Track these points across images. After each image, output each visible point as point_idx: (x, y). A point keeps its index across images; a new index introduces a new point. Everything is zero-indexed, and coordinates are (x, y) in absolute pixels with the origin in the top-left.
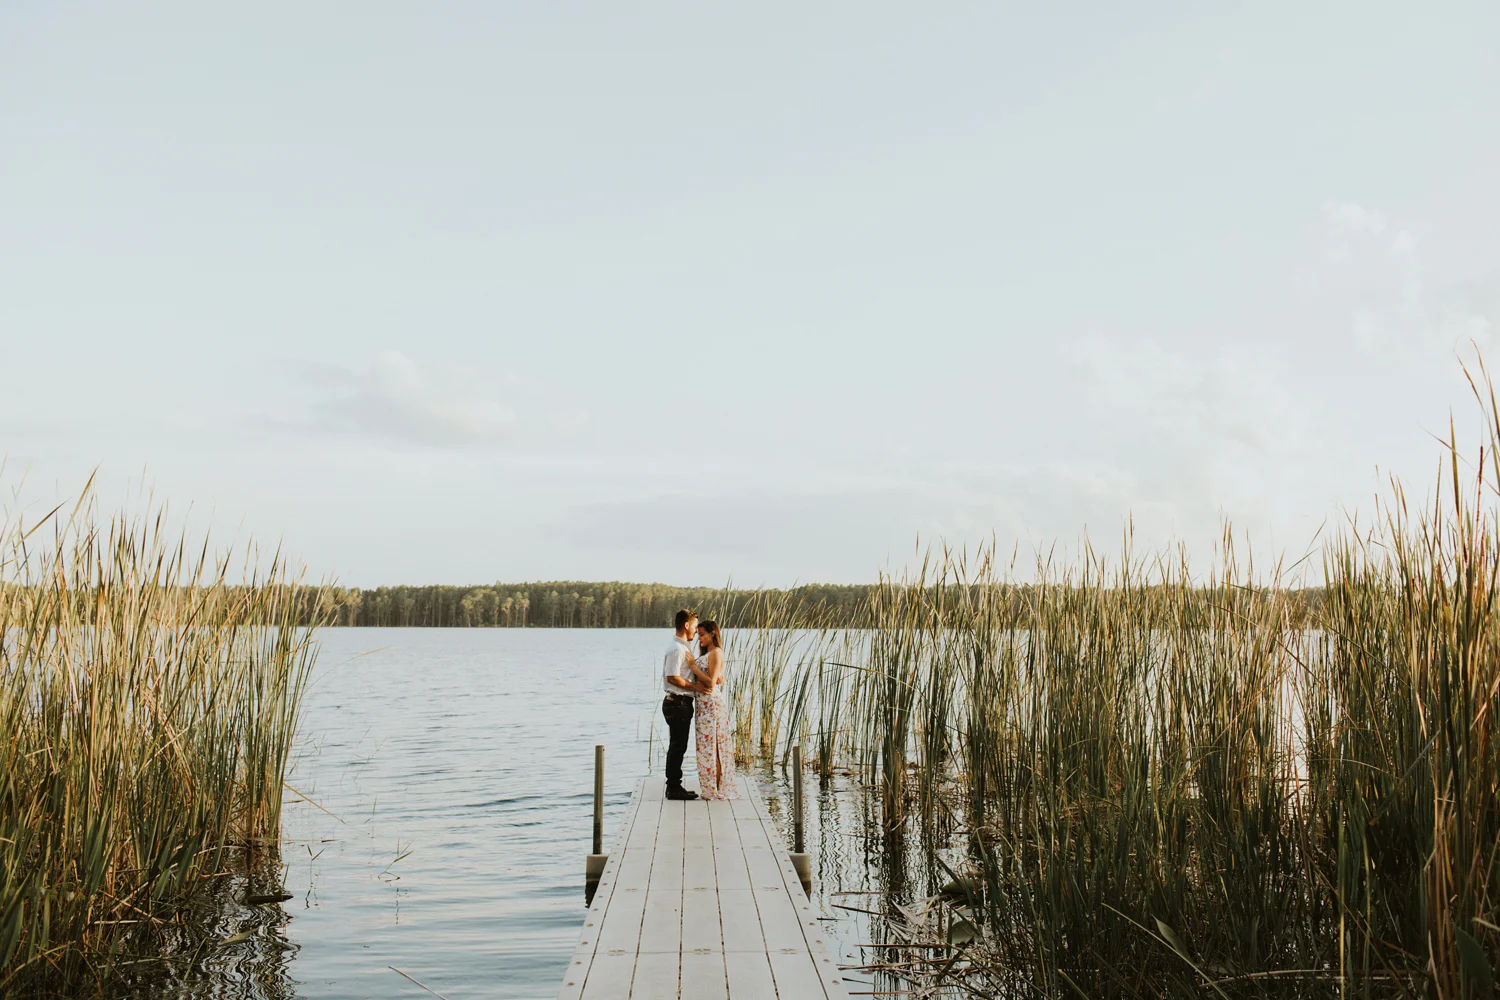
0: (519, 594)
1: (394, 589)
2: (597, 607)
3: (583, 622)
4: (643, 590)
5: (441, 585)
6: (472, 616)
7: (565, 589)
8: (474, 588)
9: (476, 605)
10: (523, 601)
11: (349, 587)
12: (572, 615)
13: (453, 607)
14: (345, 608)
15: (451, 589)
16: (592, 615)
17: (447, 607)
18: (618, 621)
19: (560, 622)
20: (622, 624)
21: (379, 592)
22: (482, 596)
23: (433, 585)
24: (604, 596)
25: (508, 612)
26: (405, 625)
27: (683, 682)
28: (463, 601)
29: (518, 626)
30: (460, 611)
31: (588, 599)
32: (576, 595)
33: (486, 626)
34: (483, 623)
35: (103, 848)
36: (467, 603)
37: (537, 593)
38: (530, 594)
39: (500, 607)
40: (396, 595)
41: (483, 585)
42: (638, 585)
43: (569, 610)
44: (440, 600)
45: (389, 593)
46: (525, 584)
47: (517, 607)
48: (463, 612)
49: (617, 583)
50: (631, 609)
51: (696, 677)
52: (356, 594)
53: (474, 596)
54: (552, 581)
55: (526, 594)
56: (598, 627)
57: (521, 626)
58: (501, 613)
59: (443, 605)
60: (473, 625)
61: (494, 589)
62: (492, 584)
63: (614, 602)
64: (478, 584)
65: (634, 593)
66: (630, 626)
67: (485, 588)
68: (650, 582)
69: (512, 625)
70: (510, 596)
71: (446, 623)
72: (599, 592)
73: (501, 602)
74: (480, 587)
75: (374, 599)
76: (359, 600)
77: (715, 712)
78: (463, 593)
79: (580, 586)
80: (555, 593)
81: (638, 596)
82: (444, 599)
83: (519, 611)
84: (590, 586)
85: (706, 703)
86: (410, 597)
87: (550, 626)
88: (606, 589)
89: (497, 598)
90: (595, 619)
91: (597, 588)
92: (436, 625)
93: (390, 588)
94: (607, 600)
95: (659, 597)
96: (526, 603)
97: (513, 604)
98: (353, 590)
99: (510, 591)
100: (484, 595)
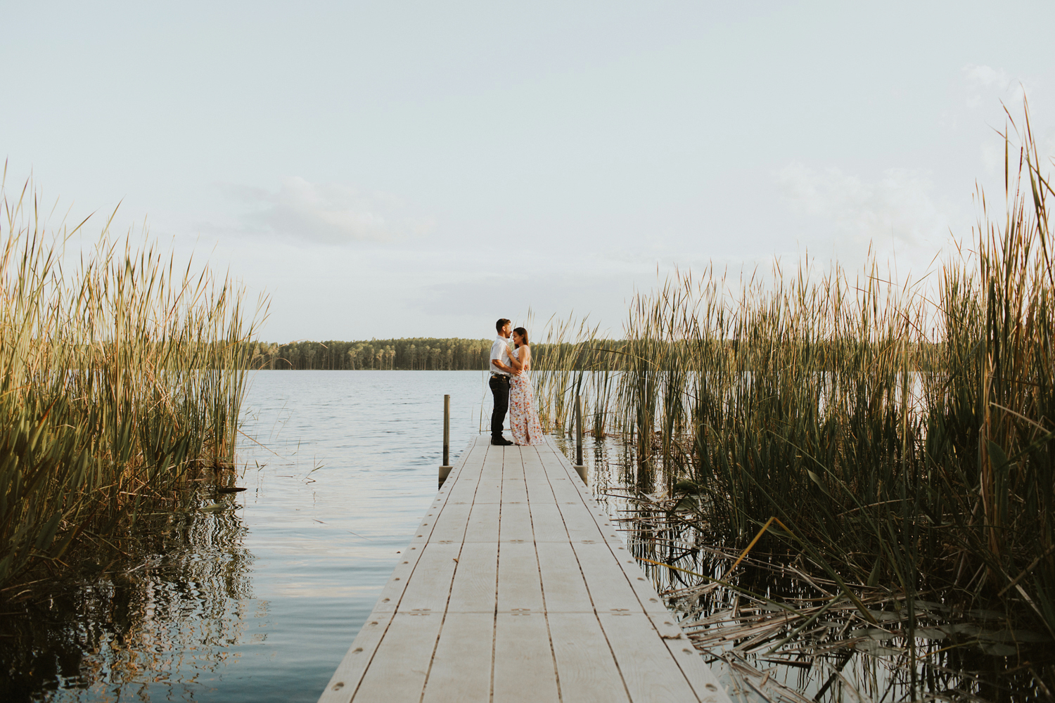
0: (388, 347)
1: (301, 344)
2: (443, 356)
3: (433, 366)
4: (474, 344)
5: (334, 340)
6: (355, 362)
7: (420, 343)
8: (357, 343)
9: (358, 354)
10: (391, 352)
11: (270, 342)
12: (425, 361)
13: (343, 356)
14: (268, 357)
15: (341, 344)
16: (440, 361)
17: (338, 356)
18: (457, 365)
19: (417, 366)
20: (460, 368)
21: (291, 346)
22: (362, 348)
23: (328, 340)
24: (447, 348)
25: (381, 359)
26: (309, 369)
27: (503, 365)
28: (350, 352)
29: (388, 369)
30: (347, 358)
31: (437, 350)
32: (428, 347)
33: (365, 369)
34: (364, 367)
35: (129, 437)
36: (352, 353)
37: (401, 346)
38: (396, 347)
39: (375, 356)
40: (303, 347)
41: (363, 340)
42: (471, 340)
43: (423, 357)
44: (333, 351)
45: (298, 346)
46: (393, 340)
47: (387, 356)
48: (349, 359)
49: (456, 339)
50: (466, 357)
51: (511, 363)
52: (275, 347)
53: (357, 348)
54: (412, 338)
55: (393, 346)
56: (444, 369)
57: (390, 369)
58: (375, 359)
59: (336, 355)
60: (357, 369)
61: (371, 343)
62: (370, 340)
63: (455, 352)
64: (359, 340)
65: (468, 346)
66: (466, 369)
67: (364, 342)
68: (480, 339)
69: (384, 369)
70: (382, 348)
71: (338, 367)
72: (444, 345)
73: (376, 352)
74: (361, 342)
75: (287, 350)
76: (277, 351)
77: (523, 387)
78: (349, 346)
79: (431, 341)
80: (413, 346)
81: (472, 348)
82: (336, 351)
83: (389, 359)
84: (438, 341)
85: (516, 381)
86: (312, 349)
87: (410, 369)
88: (449, 343)
89: (373, 350)
90: (441, 364)
91: (442, 343)
92: (331, 369)
93: (299, 343)
94: (450, 351)
95: (486, 349)
96: (393, 353)
97: (384, 353)
98: (272, 345)
99: (382, 344)
100: (364, 347)
